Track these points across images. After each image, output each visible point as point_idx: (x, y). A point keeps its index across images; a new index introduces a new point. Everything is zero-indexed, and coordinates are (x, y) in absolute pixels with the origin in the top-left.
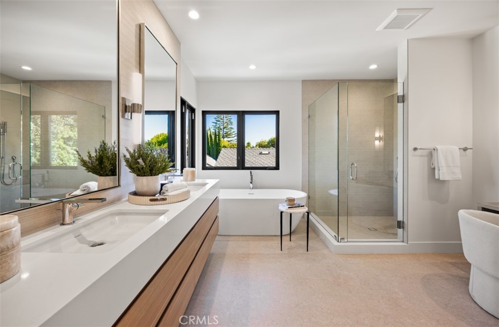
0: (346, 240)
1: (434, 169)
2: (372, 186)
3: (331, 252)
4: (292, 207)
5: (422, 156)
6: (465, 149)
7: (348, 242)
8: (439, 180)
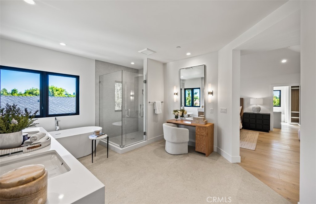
0: (125, 146)
1: (155, 110)
2: (131, 119)
3: (119, 154)
4: (99, 136)
5: (151, 105)
6: (162, 102)
7: (126, 146)
8: (156, 114)
